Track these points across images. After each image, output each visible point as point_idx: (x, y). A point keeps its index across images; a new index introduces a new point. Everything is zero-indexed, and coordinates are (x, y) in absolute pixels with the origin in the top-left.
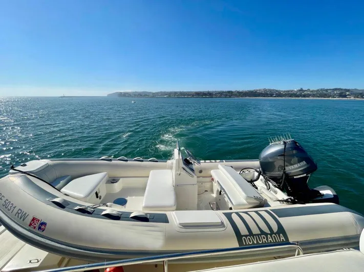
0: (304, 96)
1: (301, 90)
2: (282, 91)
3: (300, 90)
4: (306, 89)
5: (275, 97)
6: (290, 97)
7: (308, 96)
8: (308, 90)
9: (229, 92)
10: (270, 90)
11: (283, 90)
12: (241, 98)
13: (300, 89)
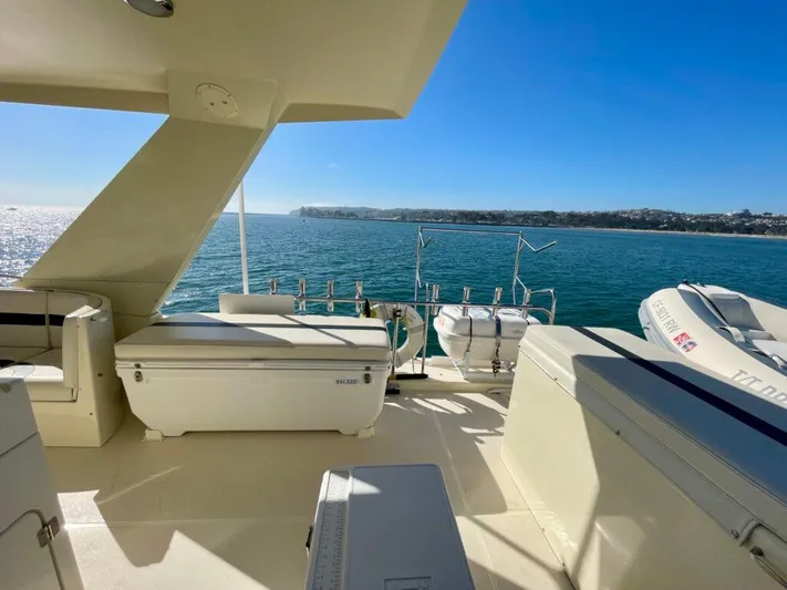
0: (750, 230)
1: (746, 214)
2: (690, 216)
3: (741, 216)
4: (761, 213)
5: (665, 229)
6: (708, 230)
7: (762, 229)
8: (767, 215)
9: (547, 214)
10: (659, 213)
11: (695, 213)
12: (572, 228)
13: (740, 212)
